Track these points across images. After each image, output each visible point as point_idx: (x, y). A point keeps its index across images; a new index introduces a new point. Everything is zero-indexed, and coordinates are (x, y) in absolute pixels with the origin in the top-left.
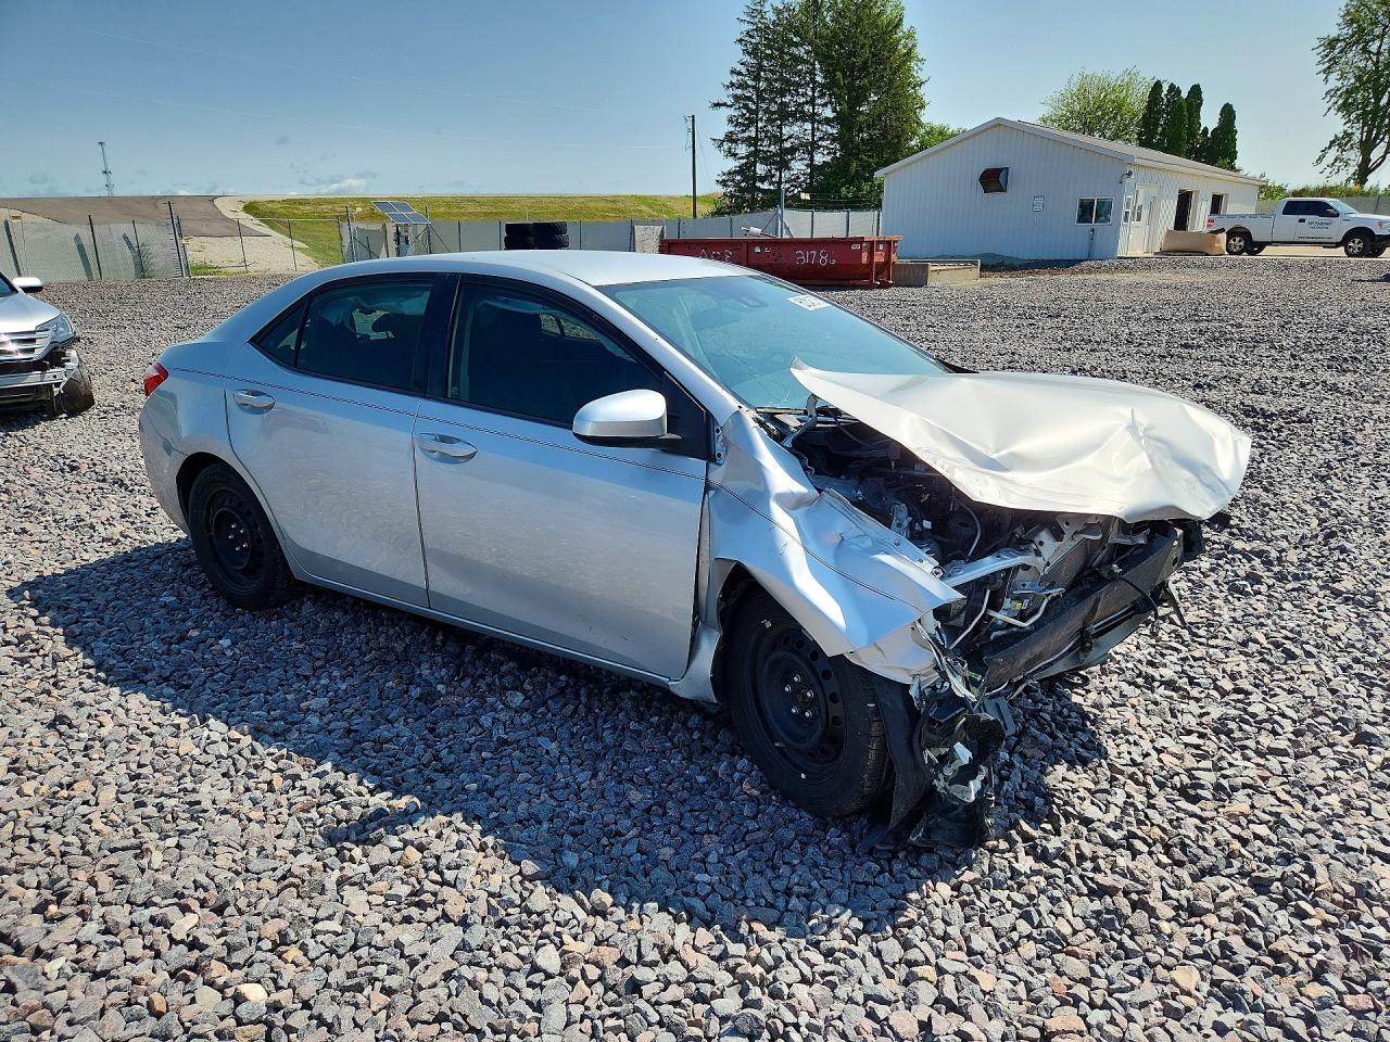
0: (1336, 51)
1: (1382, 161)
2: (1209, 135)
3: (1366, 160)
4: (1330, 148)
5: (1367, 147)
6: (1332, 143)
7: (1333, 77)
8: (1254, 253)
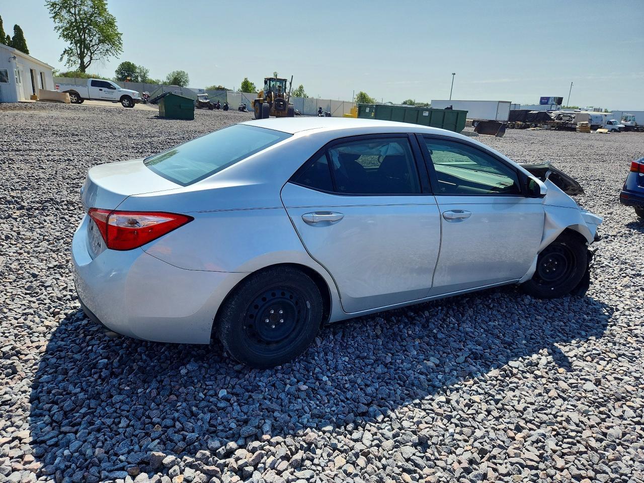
0: (57, 9)
1: (90, 63)
2: (11, 40)
3: (82, 62)
4: (64, 54)
5: (81, 56)
6: (64, 52)
7: (57, 20)
8: (80, 103)
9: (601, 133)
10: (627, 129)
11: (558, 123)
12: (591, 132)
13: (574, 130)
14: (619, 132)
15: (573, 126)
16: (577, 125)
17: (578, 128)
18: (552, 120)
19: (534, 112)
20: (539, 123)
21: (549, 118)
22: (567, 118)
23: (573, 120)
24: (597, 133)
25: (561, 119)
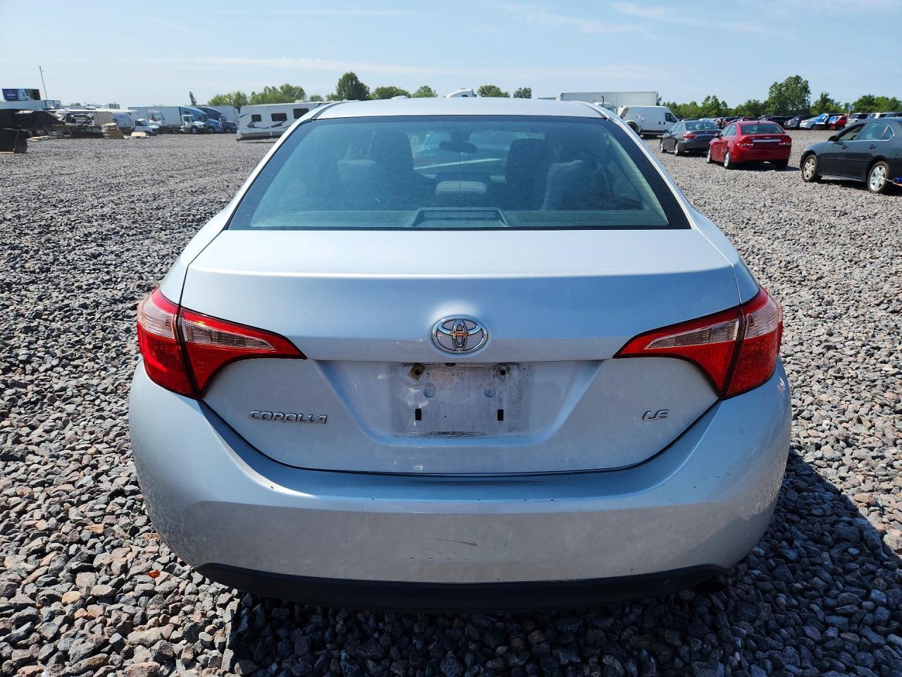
9: (138, 137)
10: (162, 130)
11: (71, 127)
12: (125, 137)
13: (100, 136)
14: (155, 135)
15: (96, 131)
16: (101, 128)
17: (105, 133)
18: (61, 122)
19: (25, 112)
20: (41, 128)
21: (55, 120)
22: (83, 120)
23: (93, 122)
24: (133, 138)
25: (74, 121)
